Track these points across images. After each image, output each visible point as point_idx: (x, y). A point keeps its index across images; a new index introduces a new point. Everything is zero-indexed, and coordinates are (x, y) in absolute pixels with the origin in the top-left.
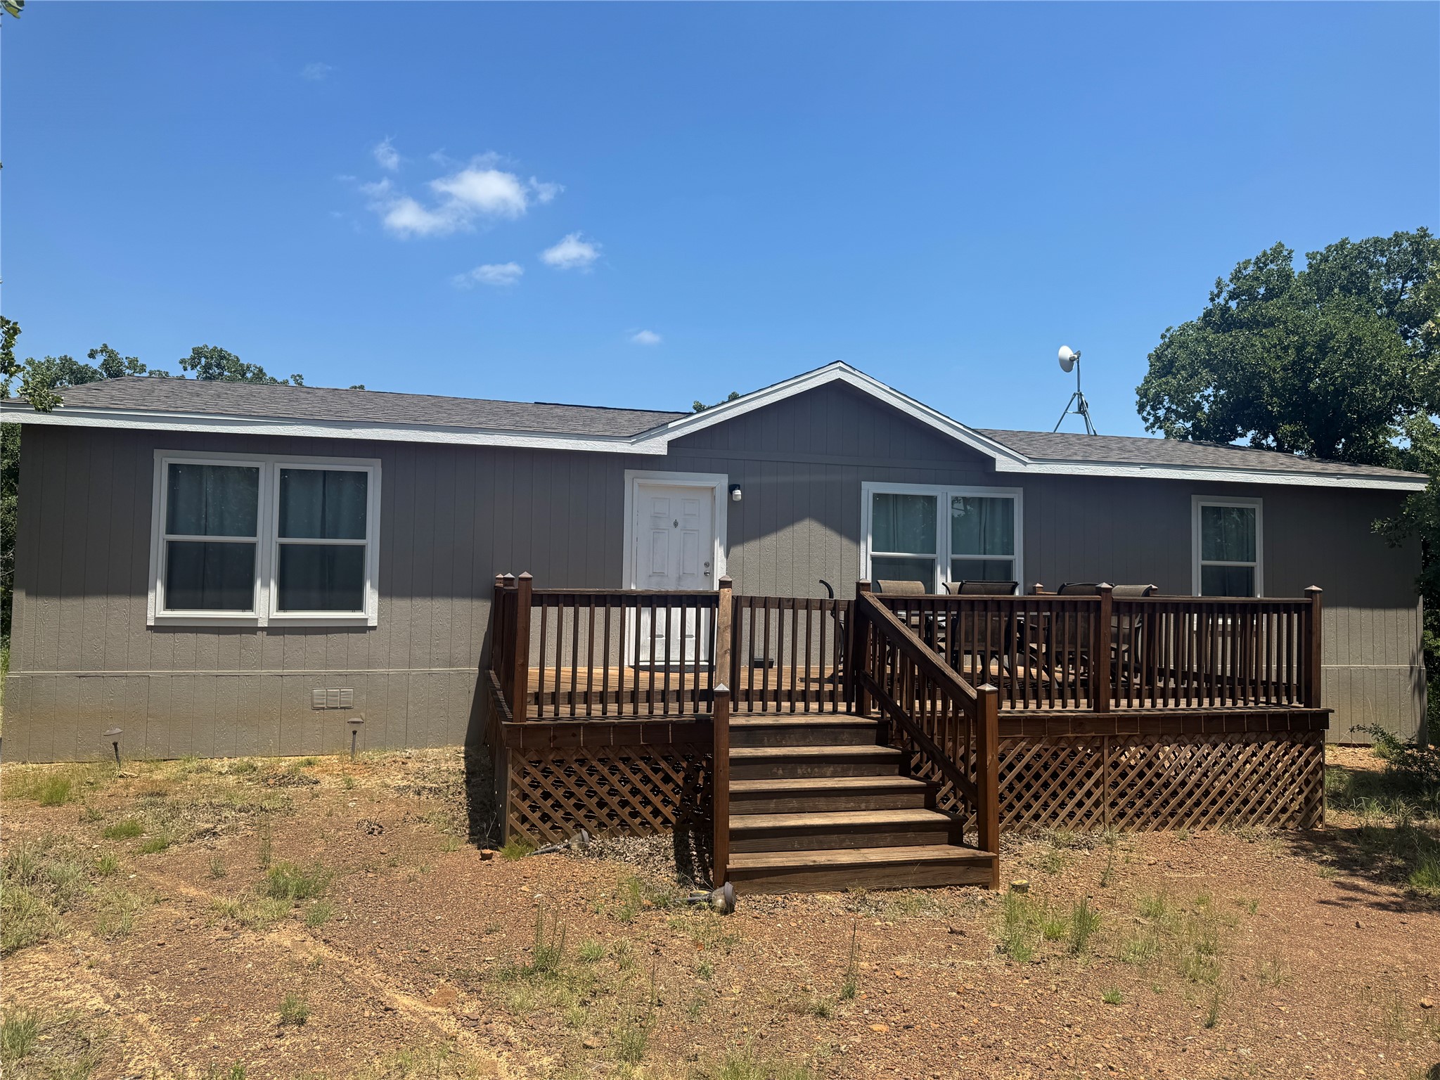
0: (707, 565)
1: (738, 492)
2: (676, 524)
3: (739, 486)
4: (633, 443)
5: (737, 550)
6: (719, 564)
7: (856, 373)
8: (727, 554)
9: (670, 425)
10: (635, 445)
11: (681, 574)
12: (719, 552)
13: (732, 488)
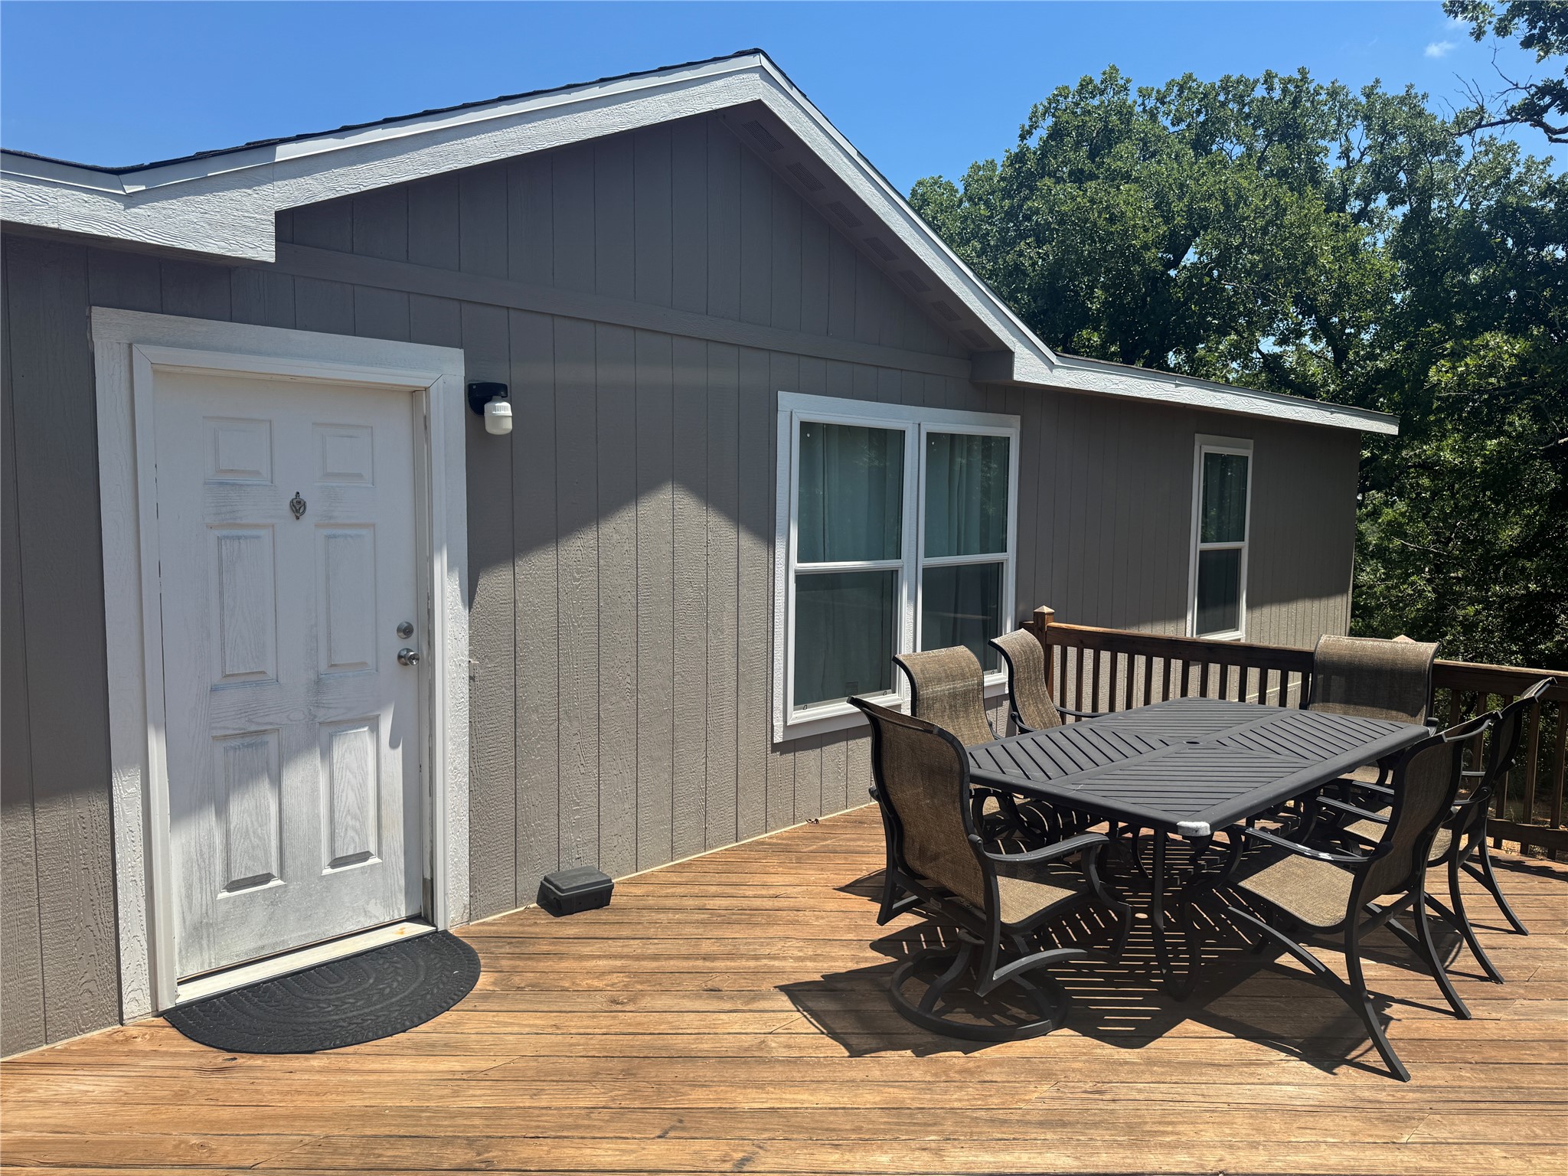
0: (406, 631)
1: (503, 409)
2: (298, 507)
3: (504, 387)
4: (131, 200)
5: (496, 582)
6: (449, 625)
7: (794, 93)
8: (470, 597)
9: (284, 153)
10: (140, 211)
11: (323, 666)
12: (448, 588)
13: (479, 396)
